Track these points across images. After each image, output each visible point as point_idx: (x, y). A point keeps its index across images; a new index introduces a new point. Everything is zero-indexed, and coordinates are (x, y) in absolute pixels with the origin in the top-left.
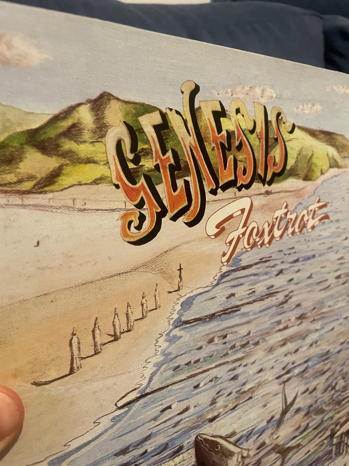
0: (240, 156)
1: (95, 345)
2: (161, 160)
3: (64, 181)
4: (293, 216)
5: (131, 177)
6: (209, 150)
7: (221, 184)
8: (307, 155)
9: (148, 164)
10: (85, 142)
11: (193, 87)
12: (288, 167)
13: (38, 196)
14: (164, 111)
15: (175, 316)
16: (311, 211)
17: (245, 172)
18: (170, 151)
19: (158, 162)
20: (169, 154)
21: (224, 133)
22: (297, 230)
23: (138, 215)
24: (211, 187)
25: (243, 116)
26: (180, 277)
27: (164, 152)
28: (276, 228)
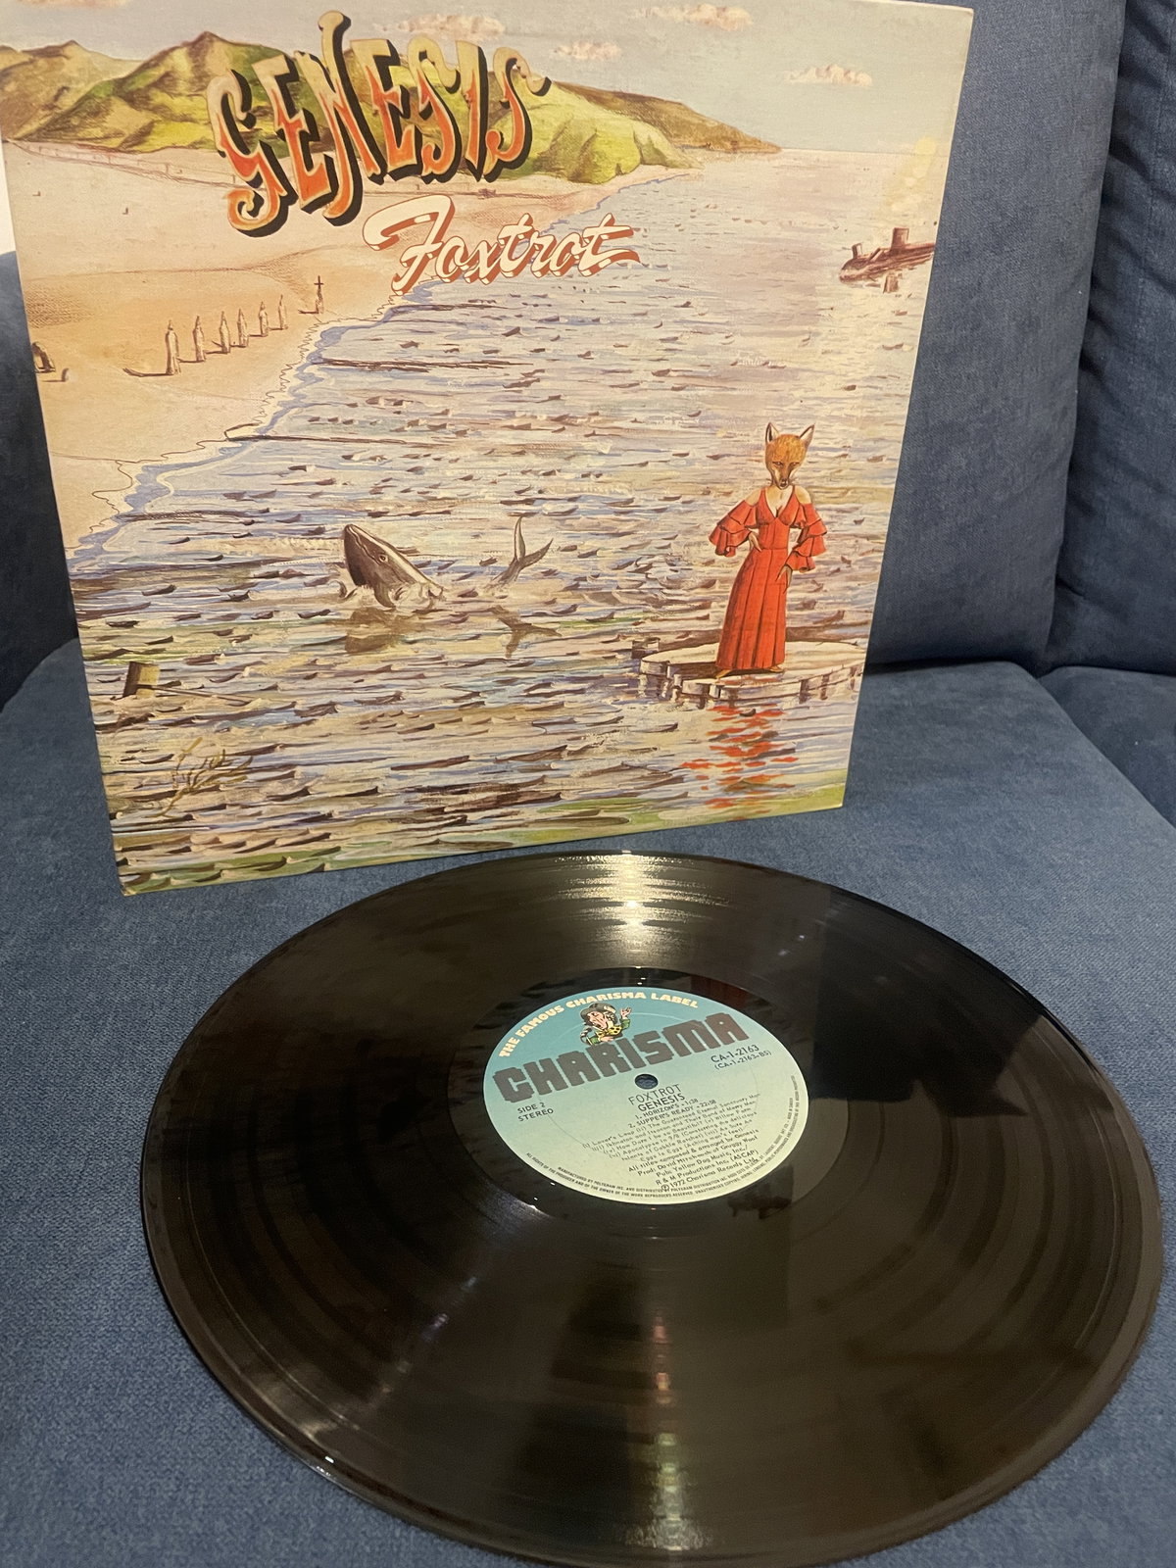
0: (428, 128)
1: (197, 351)
2: (287, 124)
3: (155, 141)
4: (546, 242)
5: (243, 144)
6: (367, 114)
7: (390, 168)
8: (580, 137)
9: (266, 128)
10: (180, 95)
11: (340, 20)
12: (533, 154)
13: (126, 155)
14: (291, 55)
15: (312, 349)
16: (591, 238)
17: (437, 154)
18: (301, 112)
19: (283, 126)
20: (300, 116)
21: (396, 89)
22: (553, 267)
23: (252, 195)
24: (372, 171)
25: (433, 63)
26: (319, 294)
27: (292, 112)
28: (504, 256)
